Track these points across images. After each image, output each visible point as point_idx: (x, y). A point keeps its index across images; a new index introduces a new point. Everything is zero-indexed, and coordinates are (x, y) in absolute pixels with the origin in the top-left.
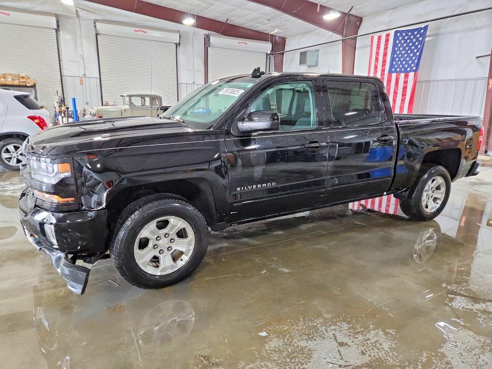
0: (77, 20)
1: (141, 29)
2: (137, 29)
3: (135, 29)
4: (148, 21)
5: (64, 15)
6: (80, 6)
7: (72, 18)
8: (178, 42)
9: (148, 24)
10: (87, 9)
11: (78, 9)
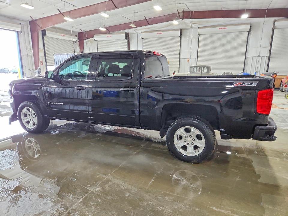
0: (191, 29)
1: (223, 27)
2: (220, 28)
3: (219, 28)
4: (231, 21)
5: (185, 29)
6: (193, 22)
7: (189, 29)
8: (249, 30)
9: (230, 23)
10: (196, 23)
11: (192, 24)
